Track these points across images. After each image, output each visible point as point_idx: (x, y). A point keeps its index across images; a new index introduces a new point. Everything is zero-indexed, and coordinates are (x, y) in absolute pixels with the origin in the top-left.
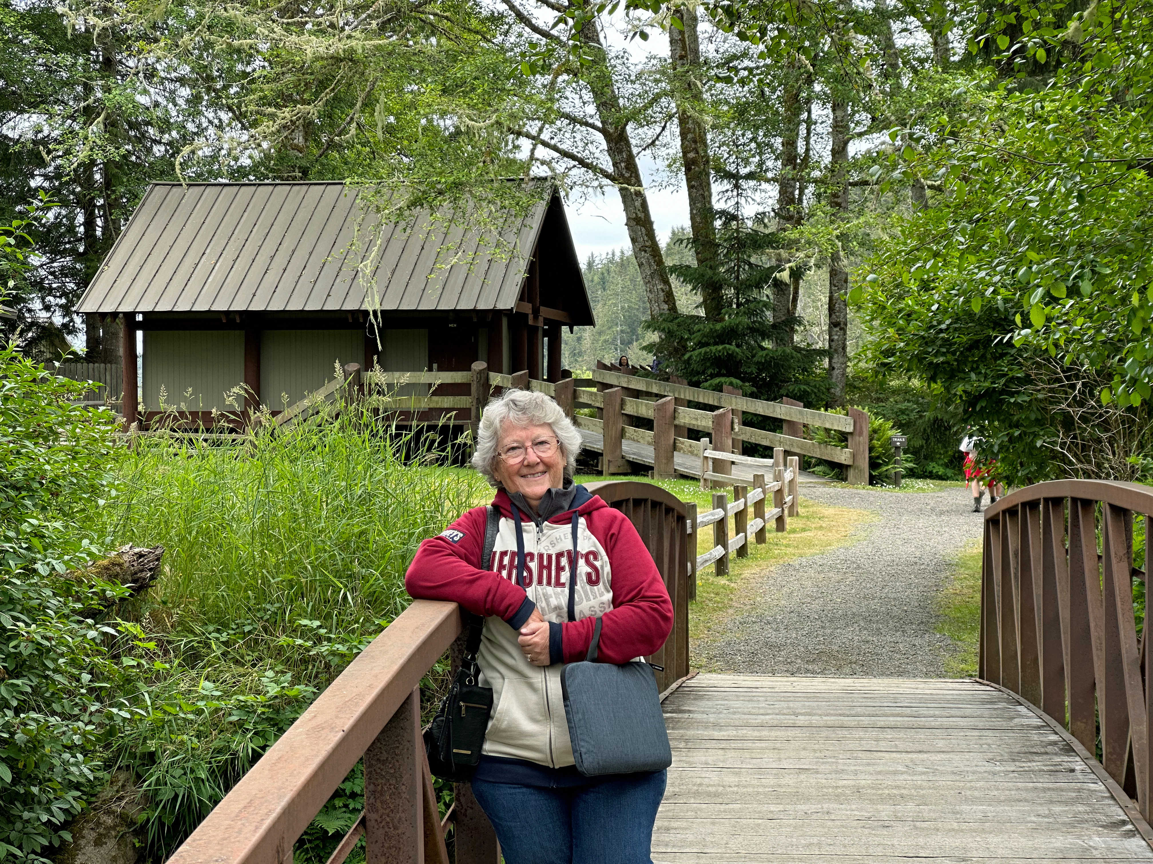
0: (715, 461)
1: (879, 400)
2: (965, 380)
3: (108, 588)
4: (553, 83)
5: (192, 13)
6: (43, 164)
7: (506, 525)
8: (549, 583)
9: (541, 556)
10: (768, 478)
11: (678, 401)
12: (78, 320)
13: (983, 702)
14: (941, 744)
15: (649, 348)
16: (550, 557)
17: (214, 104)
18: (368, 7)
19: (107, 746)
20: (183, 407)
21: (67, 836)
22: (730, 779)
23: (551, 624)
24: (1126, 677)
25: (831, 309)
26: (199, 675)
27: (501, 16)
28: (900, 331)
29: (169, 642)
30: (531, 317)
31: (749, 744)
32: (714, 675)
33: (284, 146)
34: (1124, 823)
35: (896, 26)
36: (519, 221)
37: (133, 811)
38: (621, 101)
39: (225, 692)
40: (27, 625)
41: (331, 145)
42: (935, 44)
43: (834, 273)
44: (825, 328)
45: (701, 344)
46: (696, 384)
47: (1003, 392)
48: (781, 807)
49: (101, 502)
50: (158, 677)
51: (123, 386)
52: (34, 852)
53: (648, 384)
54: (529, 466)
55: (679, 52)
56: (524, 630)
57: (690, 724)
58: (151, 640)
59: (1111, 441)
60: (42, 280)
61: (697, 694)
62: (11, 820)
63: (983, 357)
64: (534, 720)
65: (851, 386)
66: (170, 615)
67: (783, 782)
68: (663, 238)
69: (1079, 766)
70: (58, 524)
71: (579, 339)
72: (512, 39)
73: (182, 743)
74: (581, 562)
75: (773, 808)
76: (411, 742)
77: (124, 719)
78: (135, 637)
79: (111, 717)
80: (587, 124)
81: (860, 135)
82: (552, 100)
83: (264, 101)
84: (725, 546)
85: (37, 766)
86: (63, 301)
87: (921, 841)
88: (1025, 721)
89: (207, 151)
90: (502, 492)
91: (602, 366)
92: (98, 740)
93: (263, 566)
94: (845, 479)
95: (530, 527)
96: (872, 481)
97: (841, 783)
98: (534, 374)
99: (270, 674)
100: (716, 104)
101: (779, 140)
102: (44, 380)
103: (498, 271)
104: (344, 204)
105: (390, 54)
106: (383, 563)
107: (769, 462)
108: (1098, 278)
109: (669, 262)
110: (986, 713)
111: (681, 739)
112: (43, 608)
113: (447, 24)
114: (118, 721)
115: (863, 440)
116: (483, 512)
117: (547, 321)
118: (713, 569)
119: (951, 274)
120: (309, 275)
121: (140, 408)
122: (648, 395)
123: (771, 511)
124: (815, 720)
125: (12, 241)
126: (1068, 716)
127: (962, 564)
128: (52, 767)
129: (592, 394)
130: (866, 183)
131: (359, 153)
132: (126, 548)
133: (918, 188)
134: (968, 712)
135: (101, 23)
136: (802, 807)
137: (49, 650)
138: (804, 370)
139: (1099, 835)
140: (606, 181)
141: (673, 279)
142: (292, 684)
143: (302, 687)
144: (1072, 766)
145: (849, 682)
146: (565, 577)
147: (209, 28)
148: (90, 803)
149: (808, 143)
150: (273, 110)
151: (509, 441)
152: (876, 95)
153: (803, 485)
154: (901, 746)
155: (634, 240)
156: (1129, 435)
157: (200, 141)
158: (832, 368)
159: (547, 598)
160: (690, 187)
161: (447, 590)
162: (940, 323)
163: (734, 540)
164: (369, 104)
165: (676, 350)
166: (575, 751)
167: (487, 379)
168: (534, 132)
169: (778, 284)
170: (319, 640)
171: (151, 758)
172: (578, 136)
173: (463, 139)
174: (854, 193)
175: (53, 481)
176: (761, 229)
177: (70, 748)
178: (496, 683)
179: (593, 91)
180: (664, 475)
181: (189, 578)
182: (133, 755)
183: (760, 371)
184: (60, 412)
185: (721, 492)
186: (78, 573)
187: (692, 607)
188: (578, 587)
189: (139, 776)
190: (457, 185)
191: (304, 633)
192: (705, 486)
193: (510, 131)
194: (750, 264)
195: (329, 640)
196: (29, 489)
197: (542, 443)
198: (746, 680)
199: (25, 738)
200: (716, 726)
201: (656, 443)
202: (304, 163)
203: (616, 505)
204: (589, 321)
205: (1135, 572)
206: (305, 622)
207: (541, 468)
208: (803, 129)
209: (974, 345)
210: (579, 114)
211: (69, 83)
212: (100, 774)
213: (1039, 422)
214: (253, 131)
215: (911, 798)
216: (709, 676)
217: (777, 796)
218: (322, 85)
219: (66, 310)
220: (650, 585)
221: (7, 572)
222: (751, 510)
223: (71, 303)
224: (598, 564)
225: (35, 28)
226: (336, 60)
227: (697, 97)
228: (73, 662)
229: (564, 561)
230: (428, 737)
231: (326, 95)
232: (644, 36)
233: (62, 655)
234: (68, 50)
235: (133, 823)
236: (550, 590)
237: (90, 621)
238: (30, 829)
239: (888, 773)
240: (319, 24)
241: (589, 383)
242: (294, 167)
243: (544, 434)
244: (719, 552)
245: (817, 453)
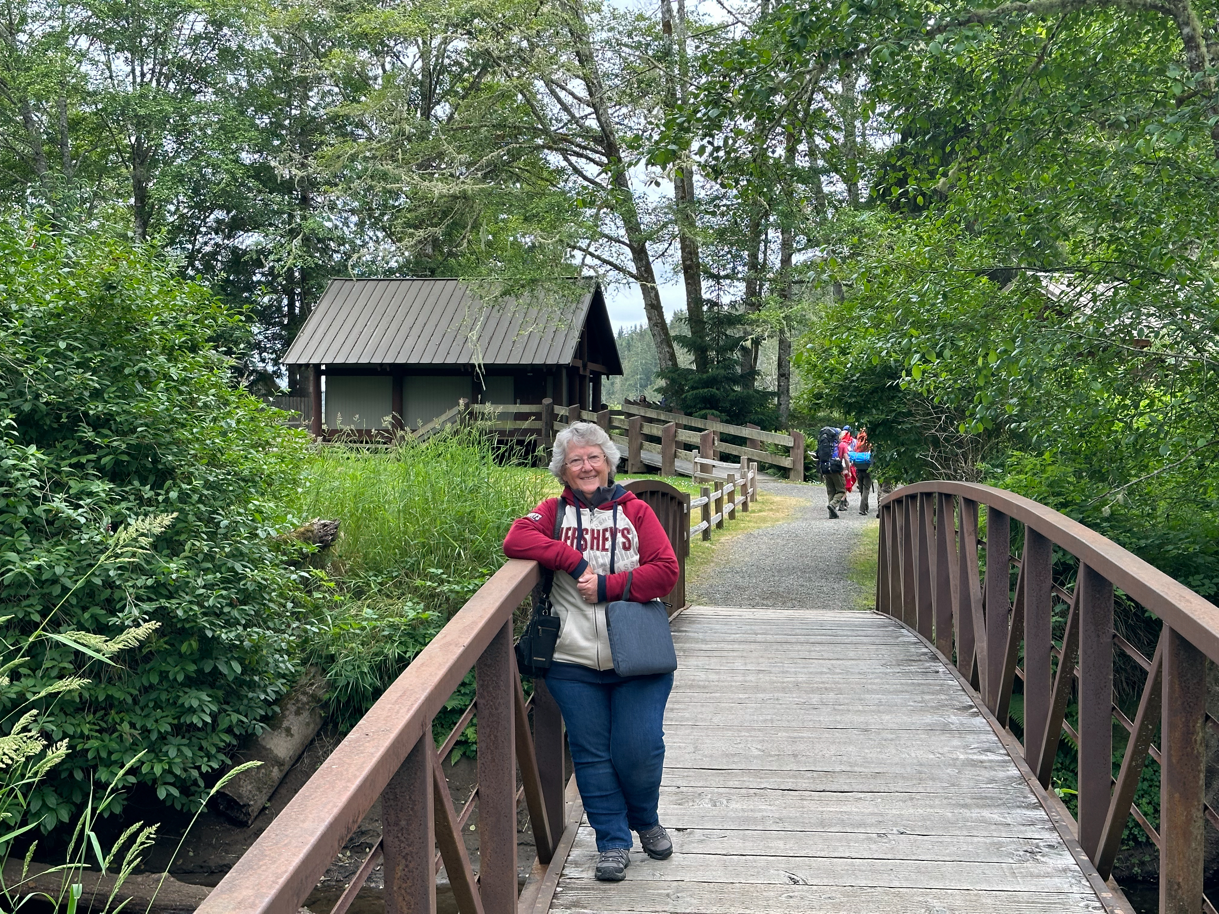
0: (702, 465)
1: (810, 425)
2: (869, 413)
3: (304, 546)
4: (597, 214)
5: (360, 167)
6: (262, 266)
7: (570, 511)
8: (598, 549)
9: (593, 531)
10: (737, 476)
11: (678, 426)
12: (283, 368)
13: (879, 626)
14: (852, 654)
15: (659, 390)
16: (598, 531)
17: (373, 226)
18: (475, 164)
19: (303, 650)
20: (353, 427)
21: (277, 709)
22: (713, 677)
23: (599, 576)
24: (973, 610)
25: (780, 365)
26: (363, 605)
27: (563, 170)
28: (826, 381)
29: (343, 583)
30: (581, 369)
31: (725, 654)
32: (701, 607)
33: (419, 254)
34: (971, 707)
35: (823, 178)
36: (574, 305)
37: (320, 693)
38: (642, 227)
39: (380, 615)
40: (252, 571)
41: (451, 254)
42: (849, 191)
43: (781, 342)
44: (775, 377)
45: (693, 388)
46: (690, 414)
47: (893, 421)
48: (746, 696)
49: (300, 490)
50: (337, 605)
51: (312, 412)
52: (255, 719)
53: (658, 414)
54: (585, 472)
55: (680, 195)
56: (581, 580)
57: (688, 640)
58: (331, 581)
59: (965, 456)
60: (260, 342)
61: (691, 620)
62: (240, 698)
63: (881, 398)
64: (587, 639)
65: (792, 416)
66: (344, 565)
67: (748, 678)
68: (668, 317)
69: (941, 669)
70: (272, 505)
71: (612, 384)
72: (571, 185)
73: (352, 648)
74: (619, 535)
75: (741, 696)
76: (507, 653)
77: (314, 633)
78: (322, 579)
79: (306, 631)
80: (620, 242)
81: (800, 250)
82: (597, 226)
83: (408, 224)
84: (709, 521)
85: (258, 663)
86: (274, 356)
87: (838, 718)
88: (906, 639)
89: (369, 257)
90: (568, 488)
91: (628, 402)
92: (297, 646)
93: (405, 533)
94: (788, 478)
95: (586, 512)
96: (806, 479)
97: (786, 680)
98: (583, 407)
99: (410, 604)
100: (705, 229)
101: (746, 253)
102: (263, 409)
103: (560, 338)
104: (458, 294)
105: (490, 194)
106: (485, 532)
107: (738, 466)
108: (956, 348)
109: (672, 333)
110: (881, 633)
111: (680, 650)
112: (262, 559)
113: (527, 174)
114: (311, 634)
115: (801, 451)
116: (555, 501)
117: (592, 372)
118: (700, 536)
119: (860, 344)
120: (436, 339)
121: (324, 427)
122: (658, 421)
123: (739, 498)
124: (769, 638)
125: (243, 318)
126: (934, 635)
127: (866, 535)
128: (267, 664)
129: (621, 420)
130: (803, 282)
131: (468, 260)
132: (315, 520)
133: (838, 286)
134: (869, 633)
135: (300, 174)
136: (761, 696)
137: (266, 587)
138: (762, 405)
139: (955, 715)
140: (632, 280)
141: (675, 345)
142: (424, 611)
143: (431, 612)
144: (937, 669)
145: (791, 612)
146: (608, 544)
147: (371, 177)
148: (292, 687)
149: (765, 255)
150: (412, 230)
151: (573, 456)
152: (811, 224)
153: (761, 481)
154: (825, 656)
155: (649, 319)
156: (976, 451)
157: (364, 251)
158: (780, 404)
159: (596, 558)
160: (687, 284)
161: (530, 553)
162: (852, 376)
163: (715, 518)
164: (476, 226)
165: (677, 392)
166: (614, 660)
167: (553, 410)
168: (584, 246)
169: (744, 349)
170: (442, 582)
171: (332, 658)
172: (613, 249)
173: (537, 251)
174: (795, 289)
175: (268, 476)
176: (734, 312)
177: (280, 651)
178: (562, 614)
179: (623, 220)
180: (668, 474)
181: (356, 540)
182: (320, 657)
183: (732, 406)
184: (273, 430)
185: (706, 486)
186: (285, 536)
187: (687, 561)
188: (617, 552)
189: (324, 670)
190: (534, 281)
191: (432, 577)
192: (695, 481)
193: (568, 245)
194: (726, 335)
195: (449, 582)
196: (253, 481)
197: (594, 457)
198: (722, 611)
199: (250, 644)
200: (704, 641)
201: (663, 453)
202: (433, 266)
203: (639, 495)
204: (619, 372)
205: (979, 542)
206: (433, 570)
207: (593, 473)
208: (762, 245)
209: (874, 391)
210: (613, 234)
211: (280, 213)
212: (298, 668)
213: (917, 442)
214: (398, 244)
215: (832, 690)
216: (698, 607)
217: (744, 688)
218: (445, 214)
219: (276, 362)
220: (665, 550)
221: (239, 536)
222: (726, 497)
223: (279, 357)
224: (630, 536)
225: (257, 177)
226: (455, 197)
227: (692, 224)
228: (281, 595)
229: (608, 534)
230: (517, 648)
231: (448, 221)
232: (658, 184)
233: (274, 590)
234: (279, 192)
235: (320, 700)
236: (598, 553)
237: (292, 568)
238: (252, 704)
239: (817, 673)
240: (443, 174)
241: (619, 413)
242: (425, 269)
243: (596, 451)
244: (705, 525)
245: (769, 460)
